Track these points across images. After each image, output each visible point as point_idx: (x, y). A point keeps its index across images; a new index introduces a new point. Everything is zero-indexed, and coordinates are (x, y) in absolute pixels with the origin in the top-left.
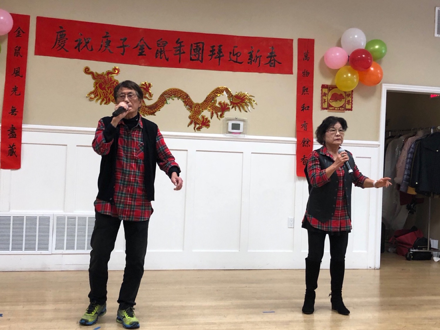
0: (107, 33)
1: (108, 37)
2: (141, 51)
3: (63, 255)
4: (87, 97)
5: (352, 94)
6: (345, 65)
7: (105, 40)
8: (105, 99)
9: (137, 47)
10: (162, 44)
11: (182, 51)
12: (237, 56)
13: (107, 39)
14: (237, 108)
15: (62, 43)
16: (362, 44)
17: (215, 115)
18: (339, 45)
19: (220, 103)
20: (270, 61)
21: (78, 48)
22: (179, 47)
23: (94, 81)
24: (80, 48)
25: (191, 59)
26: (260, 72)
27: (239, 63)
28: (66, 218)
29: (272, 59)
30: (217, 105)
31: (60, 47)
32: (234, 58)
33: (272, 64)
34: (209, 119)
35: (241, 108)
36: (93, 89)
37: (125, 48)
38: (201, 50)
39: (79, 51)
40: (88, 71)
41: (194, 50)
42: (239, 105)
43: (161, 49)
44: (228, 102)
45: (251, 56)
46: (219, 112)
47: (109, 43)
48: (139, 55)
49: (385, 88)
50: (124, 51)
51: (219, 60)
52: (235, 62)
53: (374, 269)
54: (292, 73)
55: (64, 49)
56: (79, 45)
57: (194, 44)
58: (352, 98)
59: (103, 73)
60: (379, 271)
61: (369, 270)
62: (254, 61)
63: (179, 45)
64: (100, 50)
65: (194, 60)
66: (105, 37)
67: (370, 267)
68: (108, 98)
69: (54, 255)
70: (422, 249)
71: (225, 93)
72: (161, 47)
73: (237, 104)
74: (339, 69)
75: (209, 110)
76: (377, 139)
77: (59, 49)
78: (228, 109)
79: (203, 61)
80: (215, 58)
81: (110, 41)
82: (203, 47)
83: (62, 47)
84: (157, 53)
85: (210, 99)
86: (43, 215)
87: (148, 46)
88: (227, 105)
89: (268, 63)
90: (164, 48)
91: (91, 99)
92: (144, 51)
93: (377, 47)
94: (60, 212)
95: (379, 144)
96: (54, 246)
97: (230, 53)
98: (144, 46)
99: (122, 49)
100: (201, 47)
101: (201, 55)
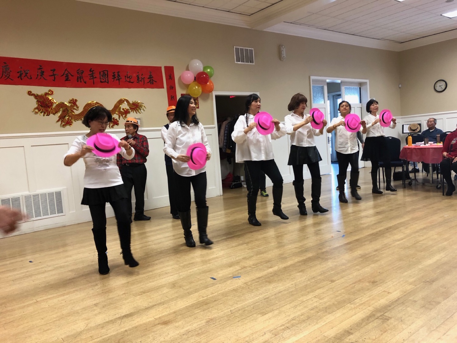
0: (41, 66)
1: (41, 69)
2: (66, 78)
3: (34, 221)
4: (33, 112)
5: (198, 99)
6: (194, 81)
7: (40, 71)
8: (46, 112)
9: (63, 75)
10: (81, 72)
11: (94, 77)
12: (130, 78)
13: (41, 70)
14: (134, 111)
15: (7, 75)
16: (201, 69)
17: (121, 117)
18: (188, 69)
19: (123, 109)
20: (150, 81)
21: (20, 77)
22: (92, 74)
23: (36, 100)
24: (22, 78)
25: (101, 82)
26: (145, 88)
27: (132, 83)
28: (32, 196)
29: (151, 79)
30: (122, 110)
31: (7, 77)
32: (128, 80)
33: (151, 82)
34: (118, 119)
35: (137, 111)
36: (36, 106)
37: (55, 76)
38: (107, 75)
39: (21, 79)
40: (31, 93)
41: (102, 75)
42: (135, 109)
43: (80, 76)
44: (128, 108)
45: (138, 78)
46: (124, 114)
47: (43, 73)
48: (66, 81)
49: (215, 93)
50: (55, 78)
51: (119, 81)
52: (129, 82)
53: (220, 196)
54: (163, 88)
55: (10, 78)
56: (21, 75)
57: (102, 71)
58: (198, 101)
59: (42, 94)
60: (222, 197)
61: (217, 197)
62: (140, 81)
63: (92, 73)
64: (37, 78)
65: (102, 82)
66: (40, 69)
67: (218, 195)
68: (48, 111)
70: (238, 182)
71: (125, 102)
72: (80, 75)
73: (134, 109)
74: (190, 84)
75: (117, 114)
76: (213, 123)
77: (5, 78)
78: (129, 112)
79: (109, 82)
80: (116, 80)
81: (43, 72)
82: (107, 74)
83: (8, 77)
84: (77, 79)
85: (117, 107)
86: (14, 197)
87: (71, 75)
88: (128, 109)
89: (149, 82)
90: (82, 75)
91: (36, 113)
92: (69, 78)
93: (209, 70)
94: (27, 193)
95: (215, 126)
97: (125, 77)
98: (68, 74)
99: (53, 76)
100: (106, 73)
101: (107, 79)
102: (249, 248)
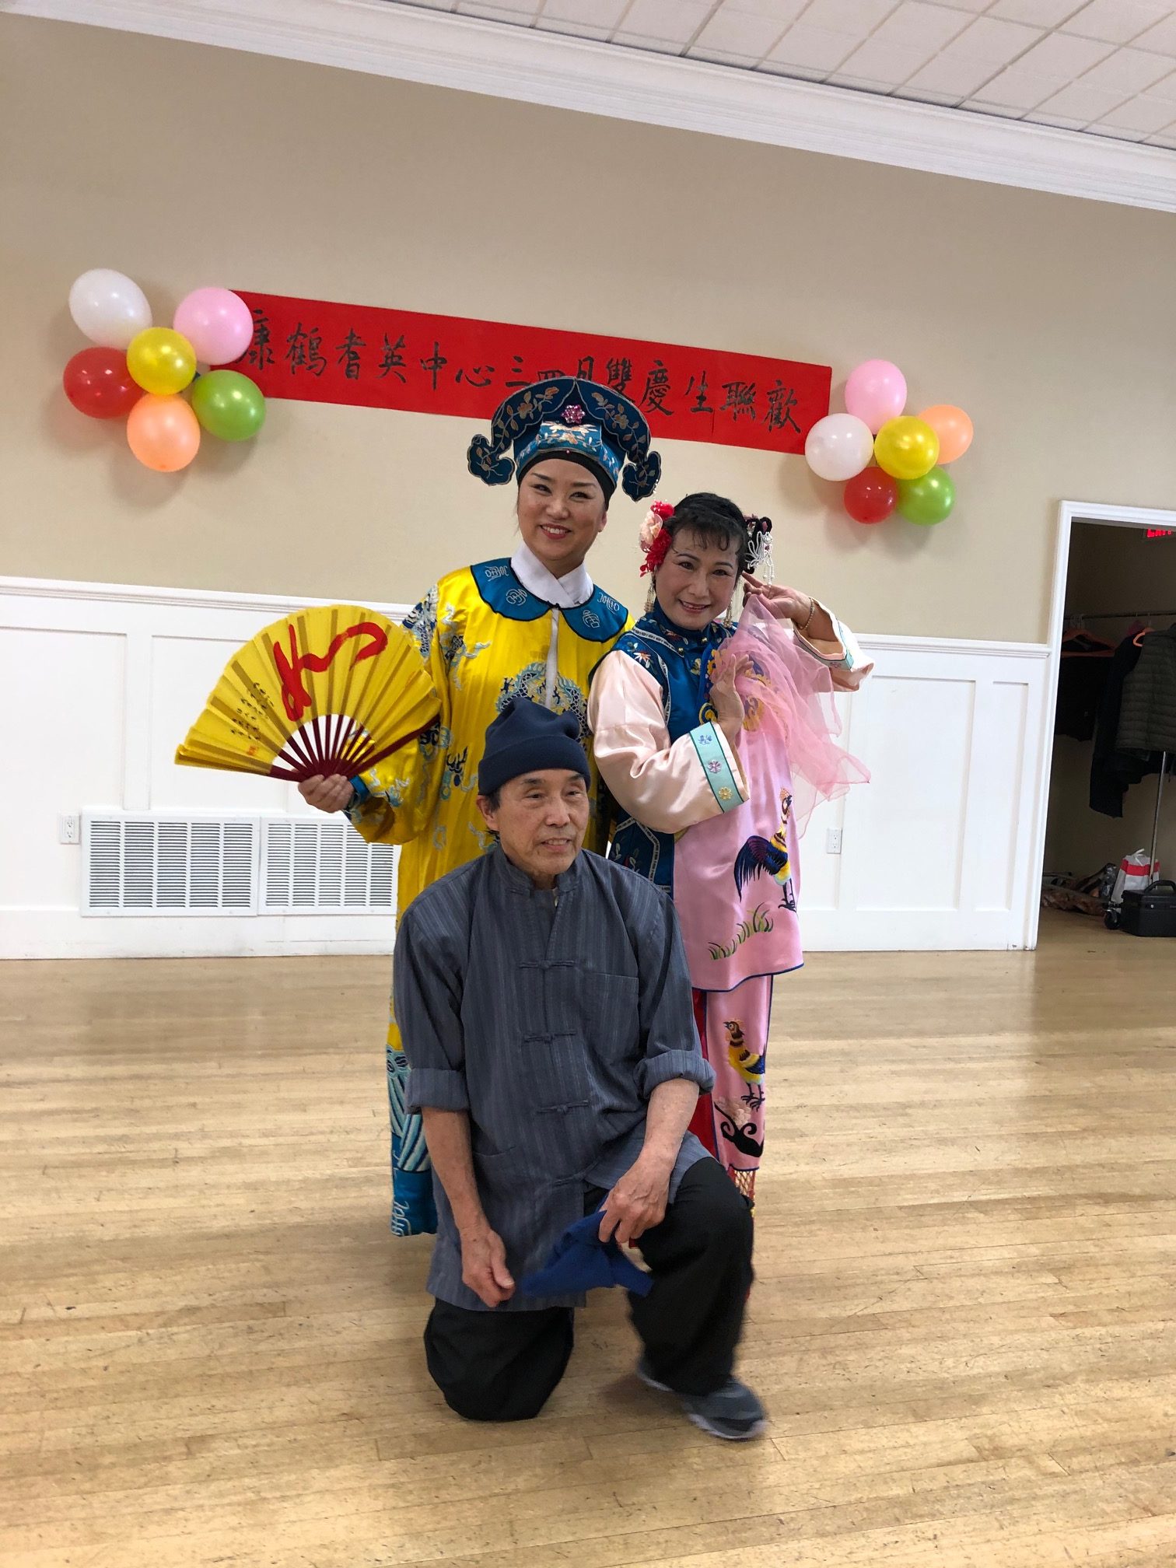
3: (286, 918)
28: (293, 827)
49: (1070, 511)
53: (1024, 950)
60: (1033, 954)
61: (1010, 953)
67: (1014, 946)
69: (261, 918)
76: (1043, 638)
86: (235, 819)
94: (277, 813)
95: (1048, 650)
96: (264, 897)
102: (1060, 1310)
